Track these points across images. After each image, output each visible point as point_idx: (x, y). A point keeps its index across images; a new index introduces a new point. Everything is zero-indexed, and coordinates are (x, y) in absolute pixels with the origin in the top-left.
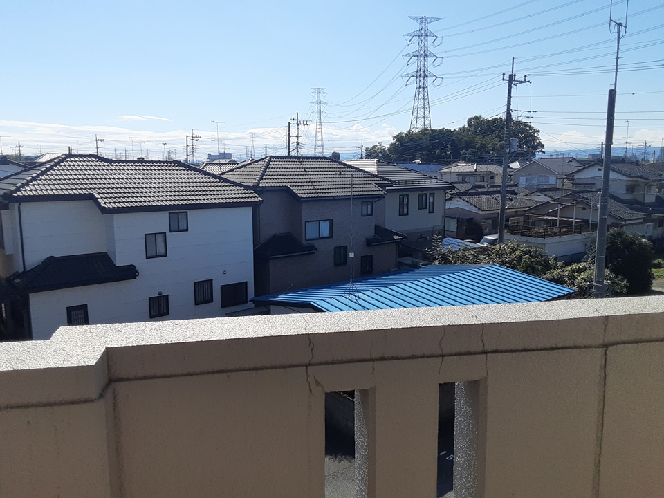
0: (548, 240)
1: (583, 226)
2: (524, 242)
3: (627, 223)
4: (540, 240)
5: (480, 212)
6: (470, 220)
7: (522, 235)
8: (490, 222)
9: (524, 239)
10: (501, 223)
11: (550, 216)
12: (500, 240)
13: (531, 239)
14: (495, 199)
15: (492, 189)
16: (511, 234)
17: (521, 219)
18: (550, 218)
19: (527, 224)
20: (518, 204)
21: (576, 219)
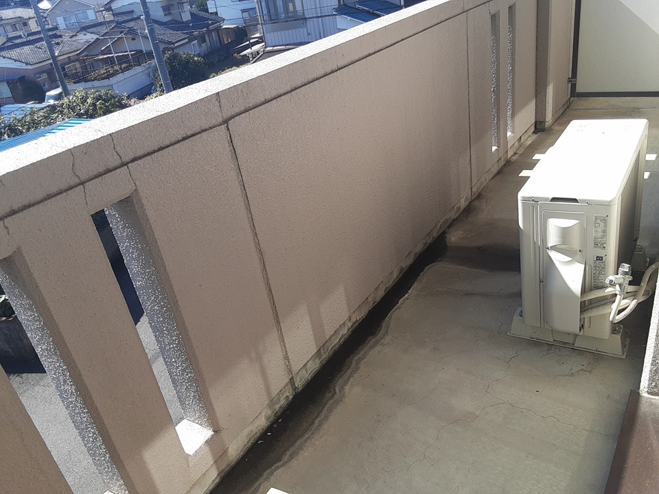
0: (113, 80)
1: (140, 57)
2: (91, 88)
3: (176, 45)
4: (106, 82)
5: (29, 67)
6: (22, 79)
7: (85, 82)
8: (45, 76)
9: (89, 84)
10: (59, 73)
11: (104, 54)
12: (66, 92)
13: (96, 83)
14: (39, 48)
15: (31, 38)
16: (74, 83)
17: (78, 65)
18: (105, 56)
19: (84, 68)
20: (67, 49)
21: (130, 51)
